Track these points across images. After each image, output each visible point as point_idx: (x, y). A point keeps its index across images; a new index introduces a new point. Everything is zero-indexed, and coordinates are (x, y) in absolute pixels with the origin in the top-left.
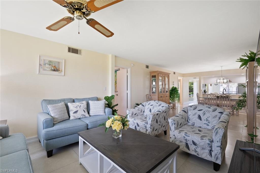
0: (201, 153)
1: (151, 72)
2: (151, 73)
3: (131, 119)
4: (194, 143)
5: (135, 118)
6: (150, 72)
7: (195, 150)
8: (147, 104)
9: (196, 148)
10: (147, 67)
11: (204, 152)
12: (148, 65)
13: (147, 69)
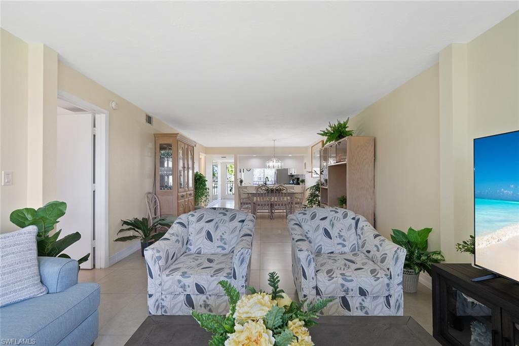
0: (371, 307)
1: (157, 134)
2: (157, 136)
3: (167, 275)
4: (362, 292)
5: (182, 270)
6: (154, 134)
7: (361, 306)
8: (194, 219)
9: (363, 300)
10: (149, 120)
11: (378, 303)
12: (150, 115)
13: (149, 124)
